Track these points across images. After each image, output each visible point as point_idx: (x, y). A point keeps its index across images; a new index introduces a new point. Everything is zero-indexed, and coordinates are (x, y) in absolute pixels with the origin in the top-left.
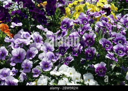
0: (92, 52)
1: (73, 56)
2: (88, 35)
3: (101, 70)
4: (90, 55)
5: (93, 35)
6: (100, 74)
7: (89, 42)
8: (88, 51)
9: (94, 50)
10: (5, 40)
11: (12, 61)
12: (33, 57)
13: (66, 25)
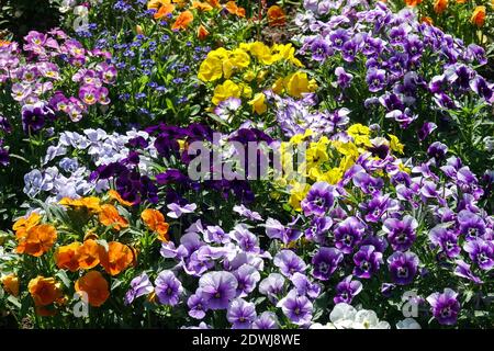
0: (408, 265)
1: (359, 279)
2: (397, 222)
3: (445, 310)
4: (402, 273)
5: (410, 221)
6: (445, 320)
7: (400, 239)
8: (398, 263)
9: (412, 259)
10: (162, 253)
11: (193, 306)
12: (251, 290)
13: (321, 200)
